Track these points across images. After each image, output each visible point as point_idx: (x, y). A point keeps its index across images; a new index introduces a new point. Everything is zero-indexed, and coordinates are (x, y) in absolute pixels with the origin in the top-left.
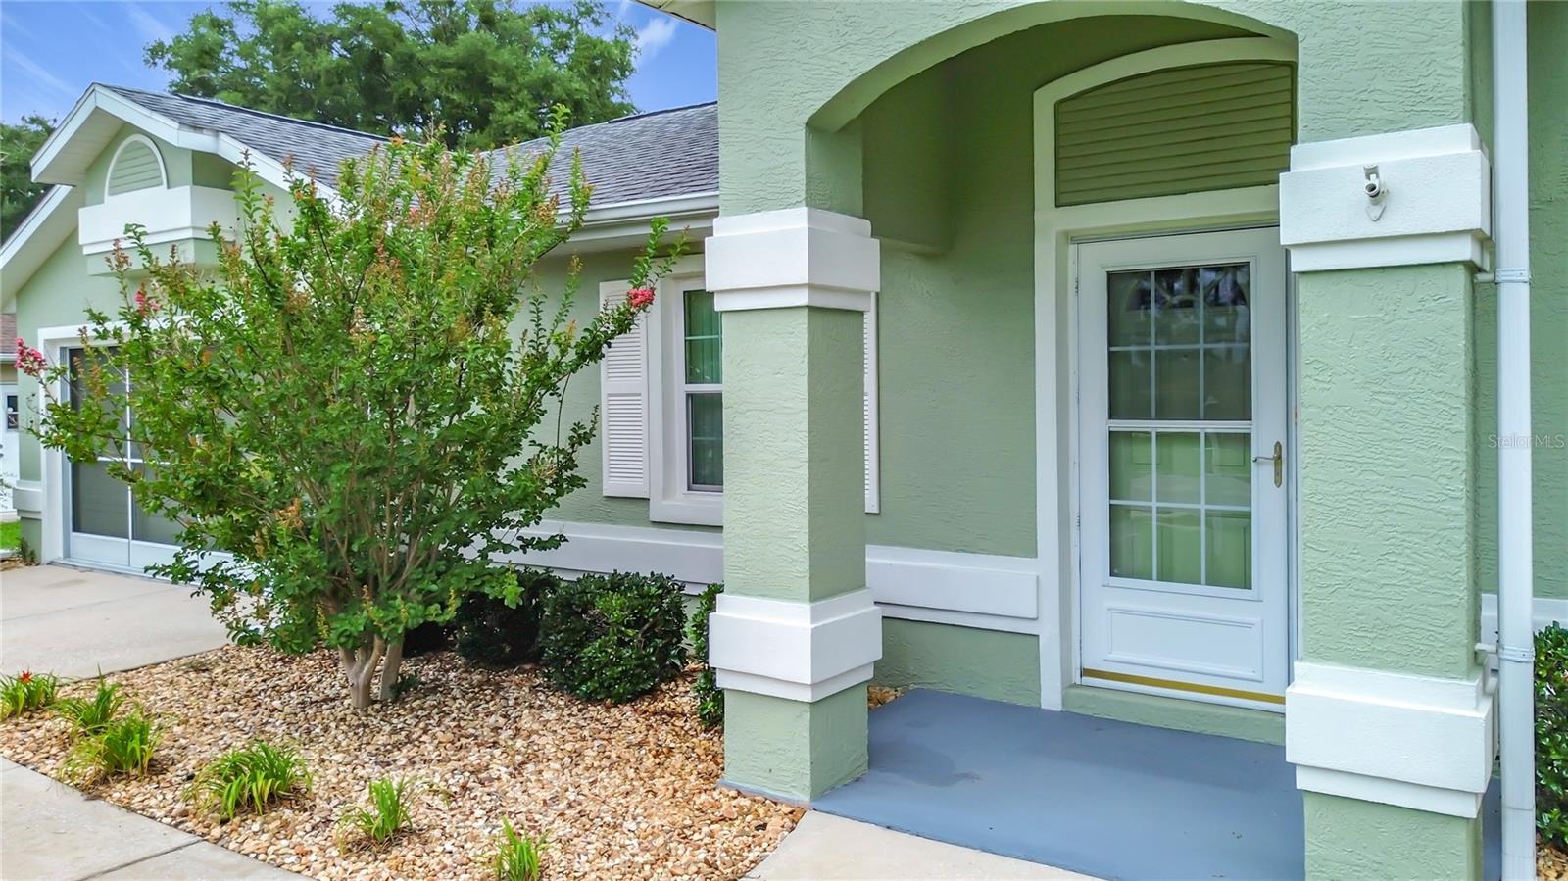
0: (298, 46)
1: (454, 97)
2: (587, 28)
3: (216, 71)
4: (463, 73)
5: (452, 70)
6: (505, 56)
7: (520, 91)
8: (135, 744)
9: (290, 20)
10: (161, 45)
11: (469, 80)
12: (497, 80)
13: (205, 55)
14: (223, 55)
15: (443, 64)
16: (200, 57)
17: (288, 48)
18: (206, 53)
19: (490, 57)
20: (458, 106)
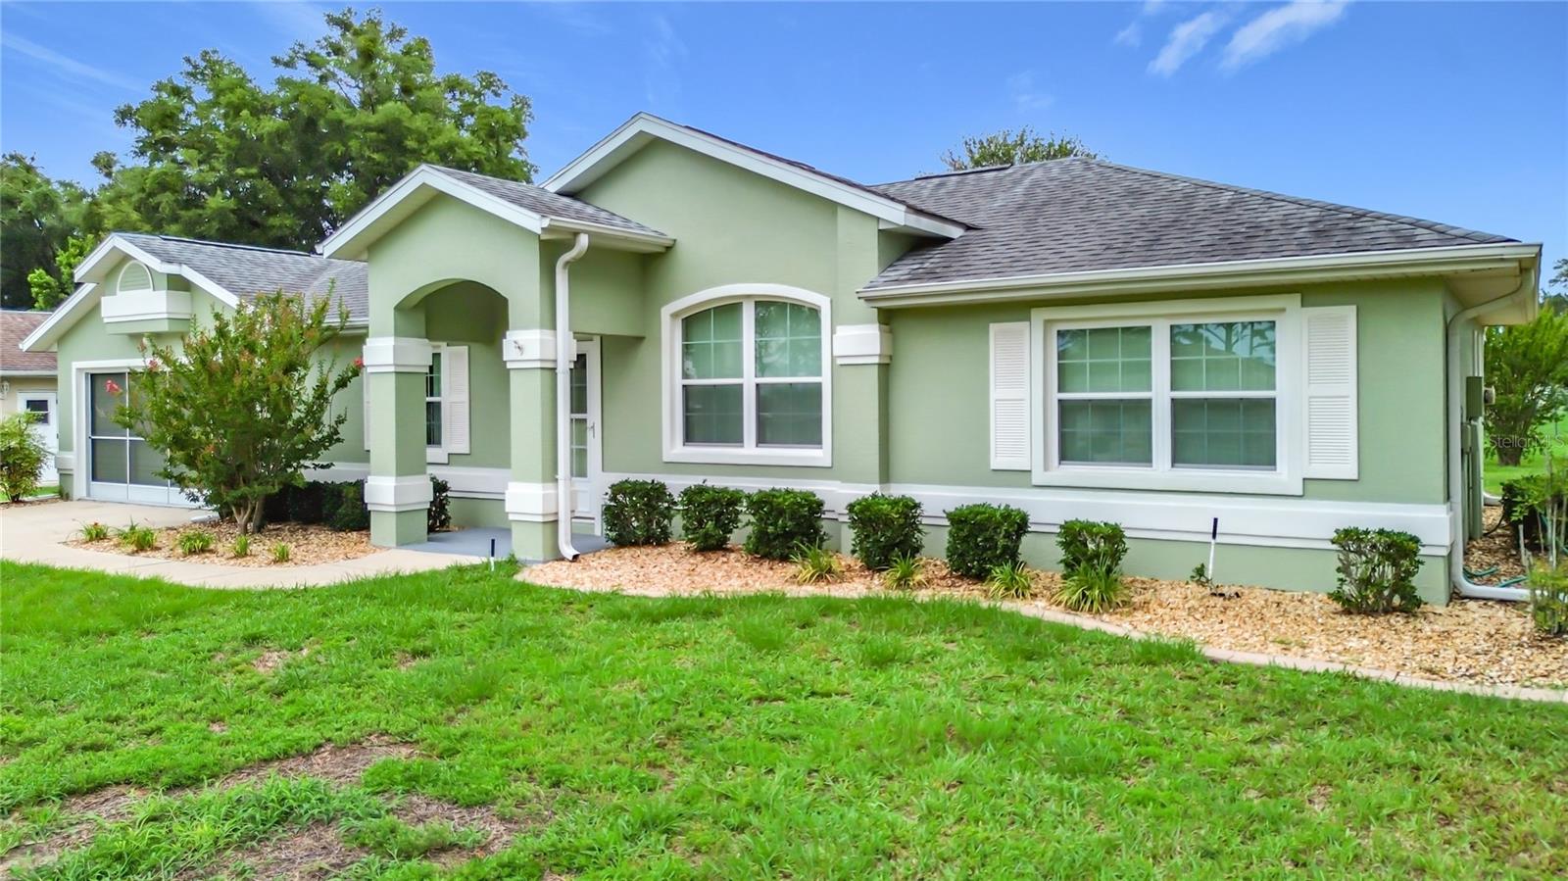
0: (245, 113)
1: (375, 156)
2: (490, 101)
3: (176, 131)
4: (382, 136)
5: (374, 134)
6: (419, 122)
7: (429, 152)
8: (149, 537)
9: (239, 91)
10: (130, 108)
11: (388, 142)
12: (411, 144)
13: (167, 119)
14: (182, 116)
15: (368, 129)
16: (163, 120)
17: (237, 114)
18: (168, 116)
19: (406, 124)
20: (378, 164)
